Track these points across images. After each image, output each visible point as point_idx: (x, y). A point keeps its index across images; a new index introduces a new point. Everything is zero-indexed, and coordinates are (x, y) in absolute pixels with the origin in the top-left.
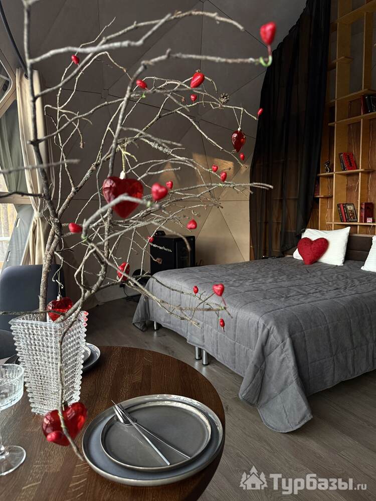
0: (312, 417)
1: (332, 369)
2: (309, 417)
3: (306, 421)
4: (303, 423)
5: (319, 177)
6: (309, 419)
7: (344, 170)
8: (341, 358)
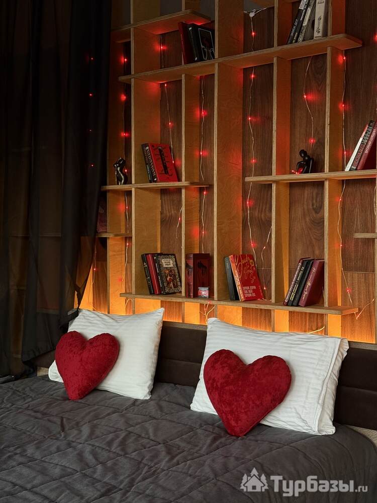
5: (106, 192)
7: (152, 181)
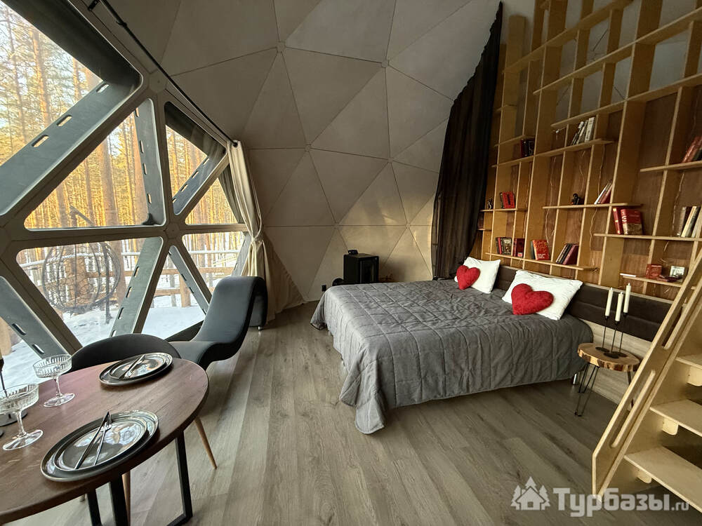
0: (383, 426)
1: (419, 389)
2: (381, 426)
3: (378, 429)
4: (375, 430)
5: (484, 212)
6: (381, 428)
7: (503, 208)
8: (430, 380)
